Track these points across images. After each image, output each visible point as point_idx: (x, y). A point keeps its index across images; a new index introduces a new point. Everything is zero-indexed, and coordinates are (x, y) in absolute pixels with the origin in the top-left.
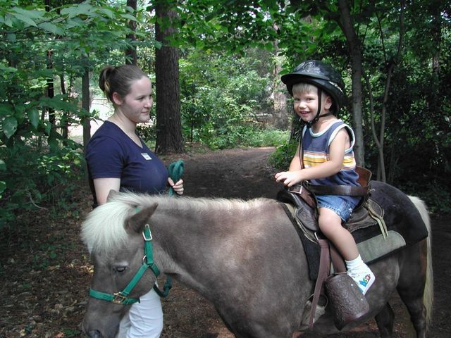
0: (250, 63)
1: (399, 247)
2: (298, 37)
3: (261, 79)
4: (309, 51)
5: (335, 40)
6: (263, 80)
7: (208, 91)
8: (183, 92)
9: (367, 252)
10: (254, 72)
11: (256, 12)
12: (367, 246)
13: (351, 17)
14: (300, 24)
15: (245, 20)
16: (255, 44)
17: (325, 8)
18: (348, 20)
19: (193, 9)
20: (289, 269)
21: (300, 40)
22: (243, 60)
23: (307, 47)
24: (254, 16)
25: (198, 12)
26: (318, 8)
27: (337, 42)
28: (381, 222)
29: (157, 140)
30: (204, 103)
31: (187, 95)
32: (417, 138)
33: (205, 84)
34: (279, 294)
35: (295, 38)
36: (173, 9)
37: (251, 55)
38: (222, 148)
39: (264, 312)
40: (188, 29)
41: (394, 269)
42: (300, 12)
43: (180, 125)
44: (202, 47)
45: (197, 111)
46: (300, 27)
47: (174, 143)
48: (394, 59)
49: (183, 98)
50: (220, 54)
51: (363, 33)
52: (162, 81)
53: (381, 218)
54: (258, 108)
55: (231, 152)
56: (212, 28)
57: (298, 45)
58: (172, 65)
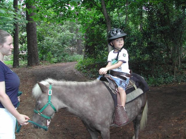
0: (67, 27)
1: (141, 94)
2: (86, 17)
3: (71, 34)
4: (90, 23)
5: (101, 18)
6: (72, 34)
7: (49, 39)
8: (38, 40)
9: (132, 96)
10: (68, 31)
11: (68, 7)
12: (132, 94)
13: (107, 9)
14: (86, 12)
15: (64, 10)
16: (68, 20)
17: (96, 5)
18: (105, 10)
19: (42, 5)
20: (108, 104)
21: (86, 18)
22: (63, 26)
23: (89, 21)
24: (67, 8)
25: (44, 6)
26: (94, 5)
27: (101, 19)
28: (135, 86)
29: (28, 60)
30: (48, 44)
31: (40, 41)
32: (134, 57)
33: (48, 36)
34: (105, 113)
35: (84, 17)
36: (33, 5)
37: (67, 24)
38: (55, 63)
39: (101, 120)
40: (40, 14)
41: (140, 101)
42: (86, 7)
43: (37, 54)
44: (46, 21)
45: (44, 48)
46: (86, 13)
47: (35, 62)
48: (124, 26)
49: (38, 42)
50: (54, 24)
51: (111, 15)
52: (29, 35)
53: (135, 84)
54: (70, 46)
55: (60, 64)
56: (50, 13)
57: (86, 20)
58: (34, 29)
